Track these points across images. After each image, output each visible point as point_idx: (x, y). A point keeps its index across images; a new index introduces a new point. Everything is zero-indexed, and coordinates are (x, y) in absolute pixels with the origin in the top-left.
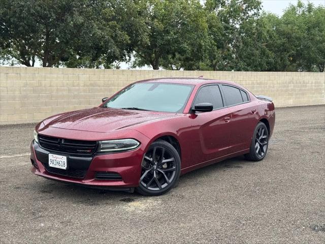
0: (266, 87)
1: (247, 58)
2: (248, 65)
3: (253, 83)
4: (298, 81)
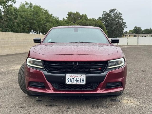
3: (24, 39)
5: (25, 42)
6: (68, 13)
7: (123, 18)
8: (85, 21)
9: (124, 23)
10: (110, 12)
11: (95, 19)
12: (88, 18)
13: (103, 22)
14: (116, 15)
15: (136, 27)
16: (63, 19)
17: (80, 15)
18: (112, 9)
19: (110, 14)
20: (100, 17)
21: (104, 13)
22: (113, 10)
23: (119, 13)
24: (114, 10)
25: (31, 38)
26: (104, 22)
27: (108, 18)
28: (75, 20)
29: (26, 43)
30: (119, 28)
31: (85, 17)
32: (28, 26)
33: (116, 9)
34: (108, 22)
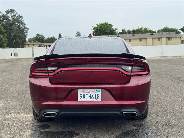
7: (24, 22)
9: (26, 28)
10: (7, 13)
14: (15, 18)
15: (38, 35)
18: (9, 10)
19: (7, 16)
22: (10, 12)
23: (19, 16)
24: (12, 11)
27: (5, 21)
30: (21, 35)
33: (14, 10)
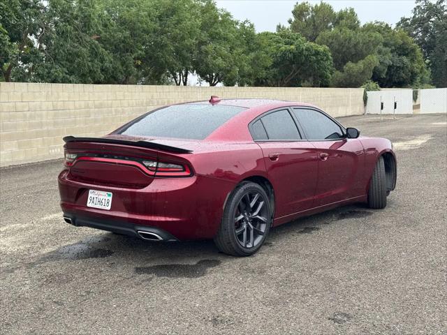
0: (111, 112)
1: (67, 60)
2: (71, 73)
3: (87, 107)
4: (160, 101)
5: (92, 117)
6: (293, 9)
8: (348, 31)
11: (387, 25)
12: (358, 22)
13: (417, 34)
16: (279, 27)
17: (332, 11)
19: (439, 7)
20: (406, 17)
21: (418, 4)
25: (118, 102)
26: (420, 34)
27: (433, 19)
28: (316, 28)
29: (96, 121)
31: (348, 19)
32: (141, 54)
34: (431, 34)
